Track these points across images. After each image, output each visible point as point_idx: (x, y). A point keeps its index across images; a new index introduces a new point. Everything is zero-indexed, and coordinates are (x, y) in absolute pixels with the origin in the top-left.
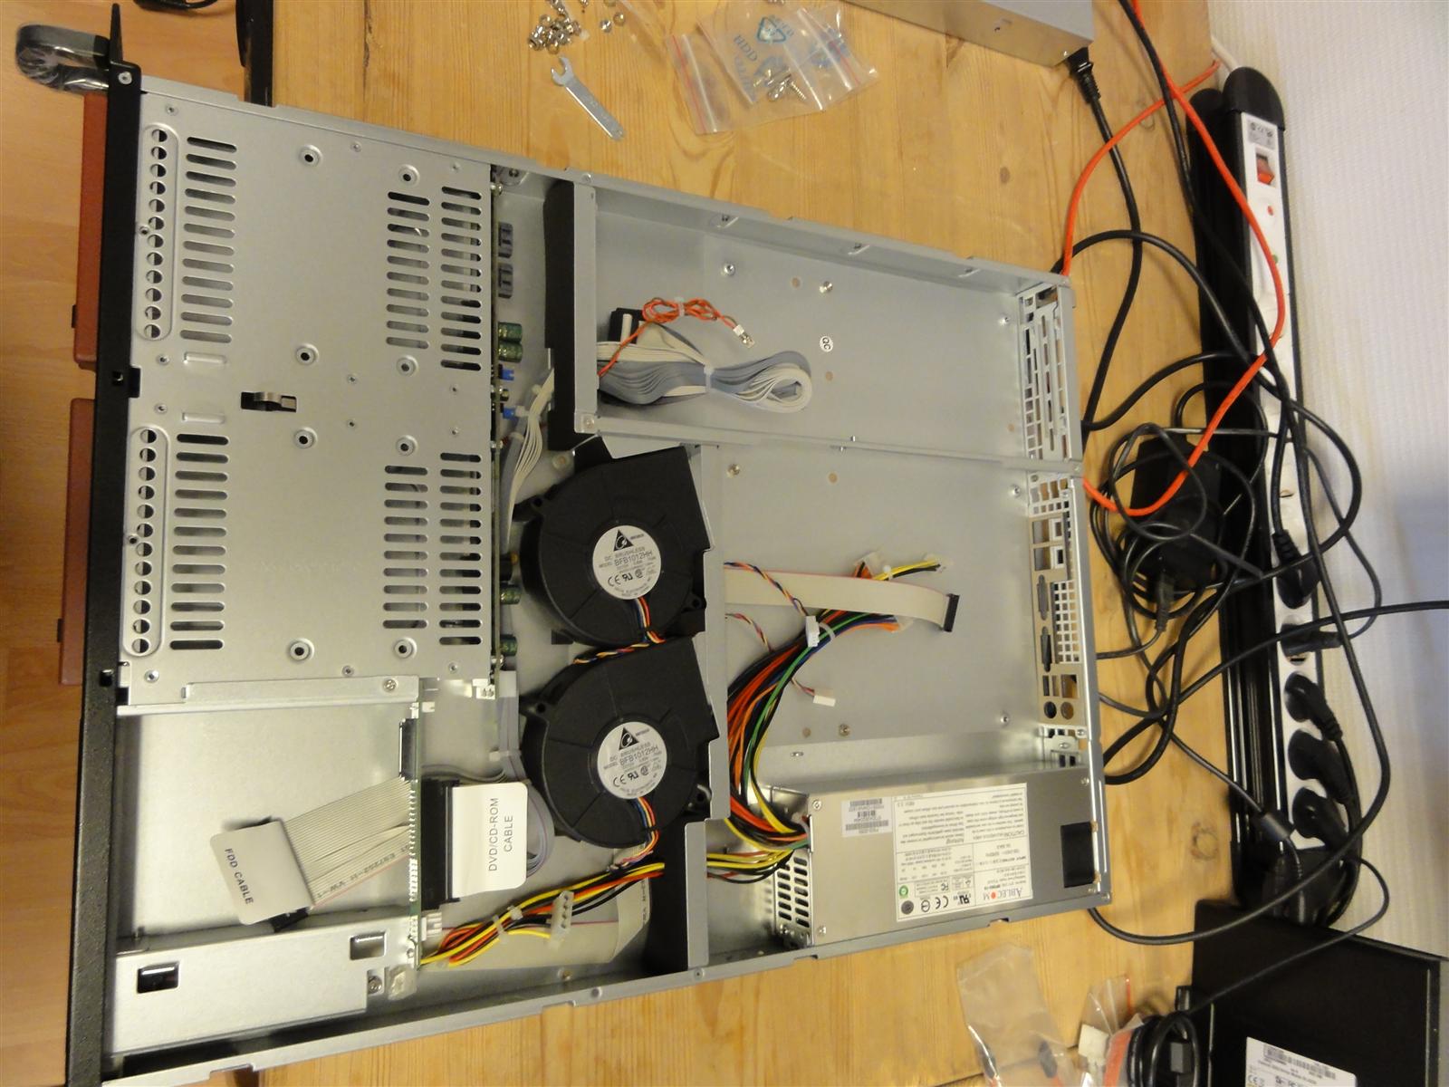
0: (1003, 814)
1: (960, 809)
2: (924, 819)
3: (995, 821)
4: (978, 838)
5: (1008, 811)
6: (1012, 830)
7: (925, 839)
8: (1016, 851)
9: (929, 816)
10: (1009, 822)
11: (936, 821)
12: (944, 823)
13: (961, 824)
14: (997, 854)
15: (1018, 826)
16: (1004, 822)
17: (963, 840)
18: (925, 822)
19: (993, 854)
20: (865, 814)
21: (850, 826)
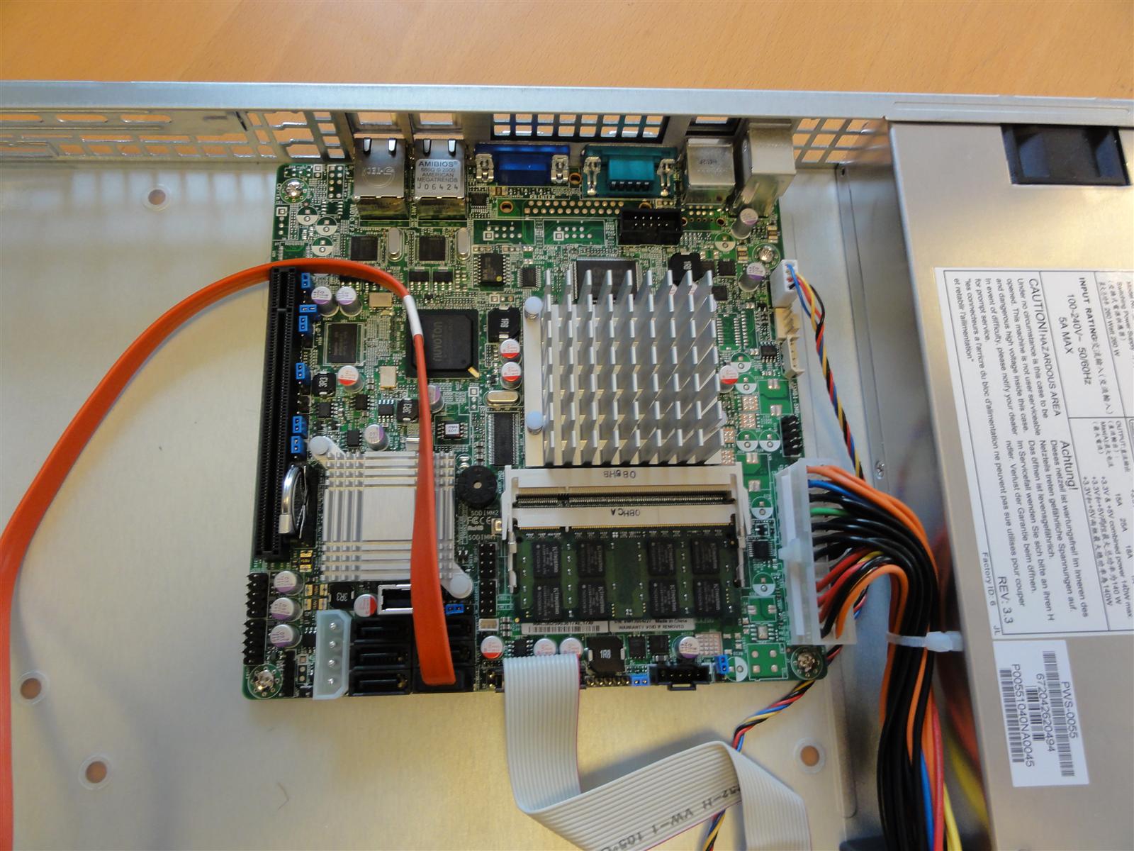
0: (1003, 332)
1: (1003, 452)
2: (1033, 549)
3: (1018, 355)
4: (1056, 404)
5: (995, 319)
6: (1032, 311)
7: (1073, 549)
8: (1073, 304)
9: (1025, 538)
10: (1017, 320)
11: (1032, 515)
12: (1035, 494)
13: (1032, 449)
14: (1082, 351)
15: (1023, 294)
16: (1019, 334)
17: (1066, 445)
18: (1037, 543)
19: (1085, 364)
20: (1036, 720)
21: (1064, 765)
